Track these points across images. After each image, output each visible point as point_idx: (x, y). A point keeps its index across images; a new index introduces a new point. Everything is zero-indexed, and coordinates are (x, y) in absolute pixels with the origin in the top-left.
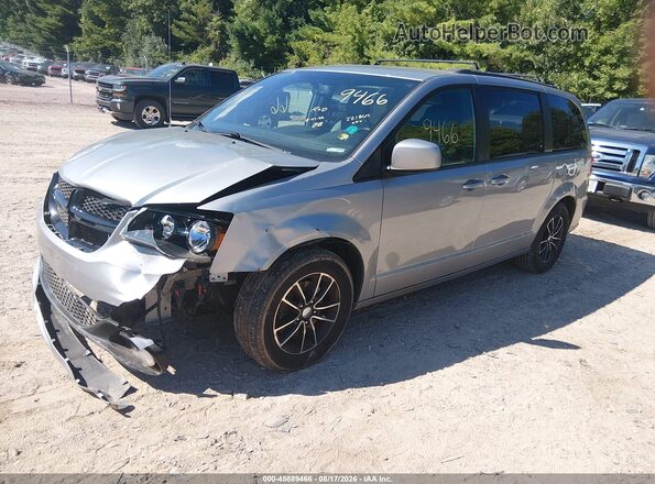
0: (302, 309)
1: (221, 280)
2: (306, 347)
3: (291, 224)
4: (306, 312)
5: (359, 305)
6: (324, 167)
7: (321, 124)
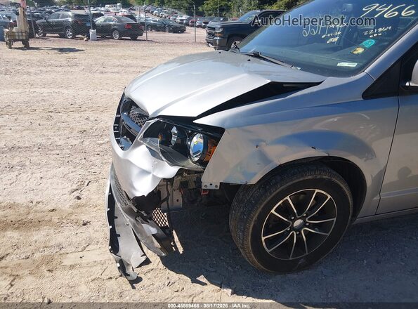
0: (294, 221)
1: (213, 187)
2: (296, 254)
3: (284, 141)
4: (298, 223)
5: (358, 221)
6: (330, 82)
7: (336, 39)
